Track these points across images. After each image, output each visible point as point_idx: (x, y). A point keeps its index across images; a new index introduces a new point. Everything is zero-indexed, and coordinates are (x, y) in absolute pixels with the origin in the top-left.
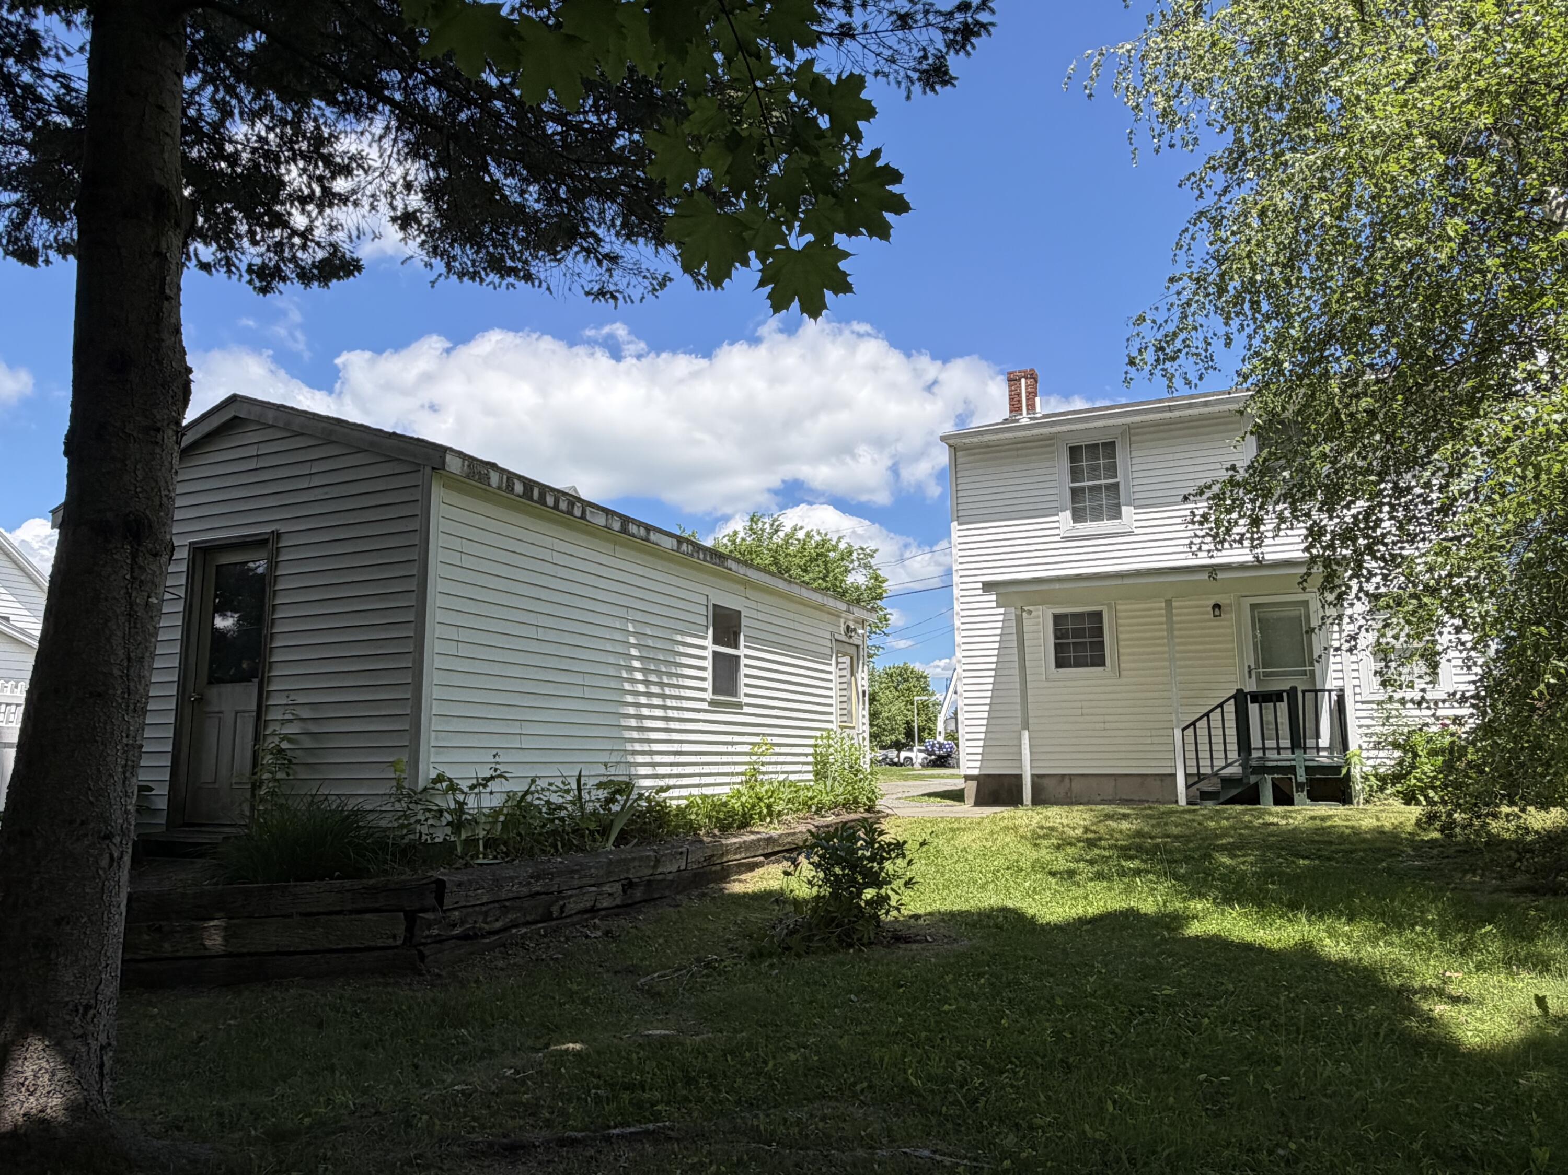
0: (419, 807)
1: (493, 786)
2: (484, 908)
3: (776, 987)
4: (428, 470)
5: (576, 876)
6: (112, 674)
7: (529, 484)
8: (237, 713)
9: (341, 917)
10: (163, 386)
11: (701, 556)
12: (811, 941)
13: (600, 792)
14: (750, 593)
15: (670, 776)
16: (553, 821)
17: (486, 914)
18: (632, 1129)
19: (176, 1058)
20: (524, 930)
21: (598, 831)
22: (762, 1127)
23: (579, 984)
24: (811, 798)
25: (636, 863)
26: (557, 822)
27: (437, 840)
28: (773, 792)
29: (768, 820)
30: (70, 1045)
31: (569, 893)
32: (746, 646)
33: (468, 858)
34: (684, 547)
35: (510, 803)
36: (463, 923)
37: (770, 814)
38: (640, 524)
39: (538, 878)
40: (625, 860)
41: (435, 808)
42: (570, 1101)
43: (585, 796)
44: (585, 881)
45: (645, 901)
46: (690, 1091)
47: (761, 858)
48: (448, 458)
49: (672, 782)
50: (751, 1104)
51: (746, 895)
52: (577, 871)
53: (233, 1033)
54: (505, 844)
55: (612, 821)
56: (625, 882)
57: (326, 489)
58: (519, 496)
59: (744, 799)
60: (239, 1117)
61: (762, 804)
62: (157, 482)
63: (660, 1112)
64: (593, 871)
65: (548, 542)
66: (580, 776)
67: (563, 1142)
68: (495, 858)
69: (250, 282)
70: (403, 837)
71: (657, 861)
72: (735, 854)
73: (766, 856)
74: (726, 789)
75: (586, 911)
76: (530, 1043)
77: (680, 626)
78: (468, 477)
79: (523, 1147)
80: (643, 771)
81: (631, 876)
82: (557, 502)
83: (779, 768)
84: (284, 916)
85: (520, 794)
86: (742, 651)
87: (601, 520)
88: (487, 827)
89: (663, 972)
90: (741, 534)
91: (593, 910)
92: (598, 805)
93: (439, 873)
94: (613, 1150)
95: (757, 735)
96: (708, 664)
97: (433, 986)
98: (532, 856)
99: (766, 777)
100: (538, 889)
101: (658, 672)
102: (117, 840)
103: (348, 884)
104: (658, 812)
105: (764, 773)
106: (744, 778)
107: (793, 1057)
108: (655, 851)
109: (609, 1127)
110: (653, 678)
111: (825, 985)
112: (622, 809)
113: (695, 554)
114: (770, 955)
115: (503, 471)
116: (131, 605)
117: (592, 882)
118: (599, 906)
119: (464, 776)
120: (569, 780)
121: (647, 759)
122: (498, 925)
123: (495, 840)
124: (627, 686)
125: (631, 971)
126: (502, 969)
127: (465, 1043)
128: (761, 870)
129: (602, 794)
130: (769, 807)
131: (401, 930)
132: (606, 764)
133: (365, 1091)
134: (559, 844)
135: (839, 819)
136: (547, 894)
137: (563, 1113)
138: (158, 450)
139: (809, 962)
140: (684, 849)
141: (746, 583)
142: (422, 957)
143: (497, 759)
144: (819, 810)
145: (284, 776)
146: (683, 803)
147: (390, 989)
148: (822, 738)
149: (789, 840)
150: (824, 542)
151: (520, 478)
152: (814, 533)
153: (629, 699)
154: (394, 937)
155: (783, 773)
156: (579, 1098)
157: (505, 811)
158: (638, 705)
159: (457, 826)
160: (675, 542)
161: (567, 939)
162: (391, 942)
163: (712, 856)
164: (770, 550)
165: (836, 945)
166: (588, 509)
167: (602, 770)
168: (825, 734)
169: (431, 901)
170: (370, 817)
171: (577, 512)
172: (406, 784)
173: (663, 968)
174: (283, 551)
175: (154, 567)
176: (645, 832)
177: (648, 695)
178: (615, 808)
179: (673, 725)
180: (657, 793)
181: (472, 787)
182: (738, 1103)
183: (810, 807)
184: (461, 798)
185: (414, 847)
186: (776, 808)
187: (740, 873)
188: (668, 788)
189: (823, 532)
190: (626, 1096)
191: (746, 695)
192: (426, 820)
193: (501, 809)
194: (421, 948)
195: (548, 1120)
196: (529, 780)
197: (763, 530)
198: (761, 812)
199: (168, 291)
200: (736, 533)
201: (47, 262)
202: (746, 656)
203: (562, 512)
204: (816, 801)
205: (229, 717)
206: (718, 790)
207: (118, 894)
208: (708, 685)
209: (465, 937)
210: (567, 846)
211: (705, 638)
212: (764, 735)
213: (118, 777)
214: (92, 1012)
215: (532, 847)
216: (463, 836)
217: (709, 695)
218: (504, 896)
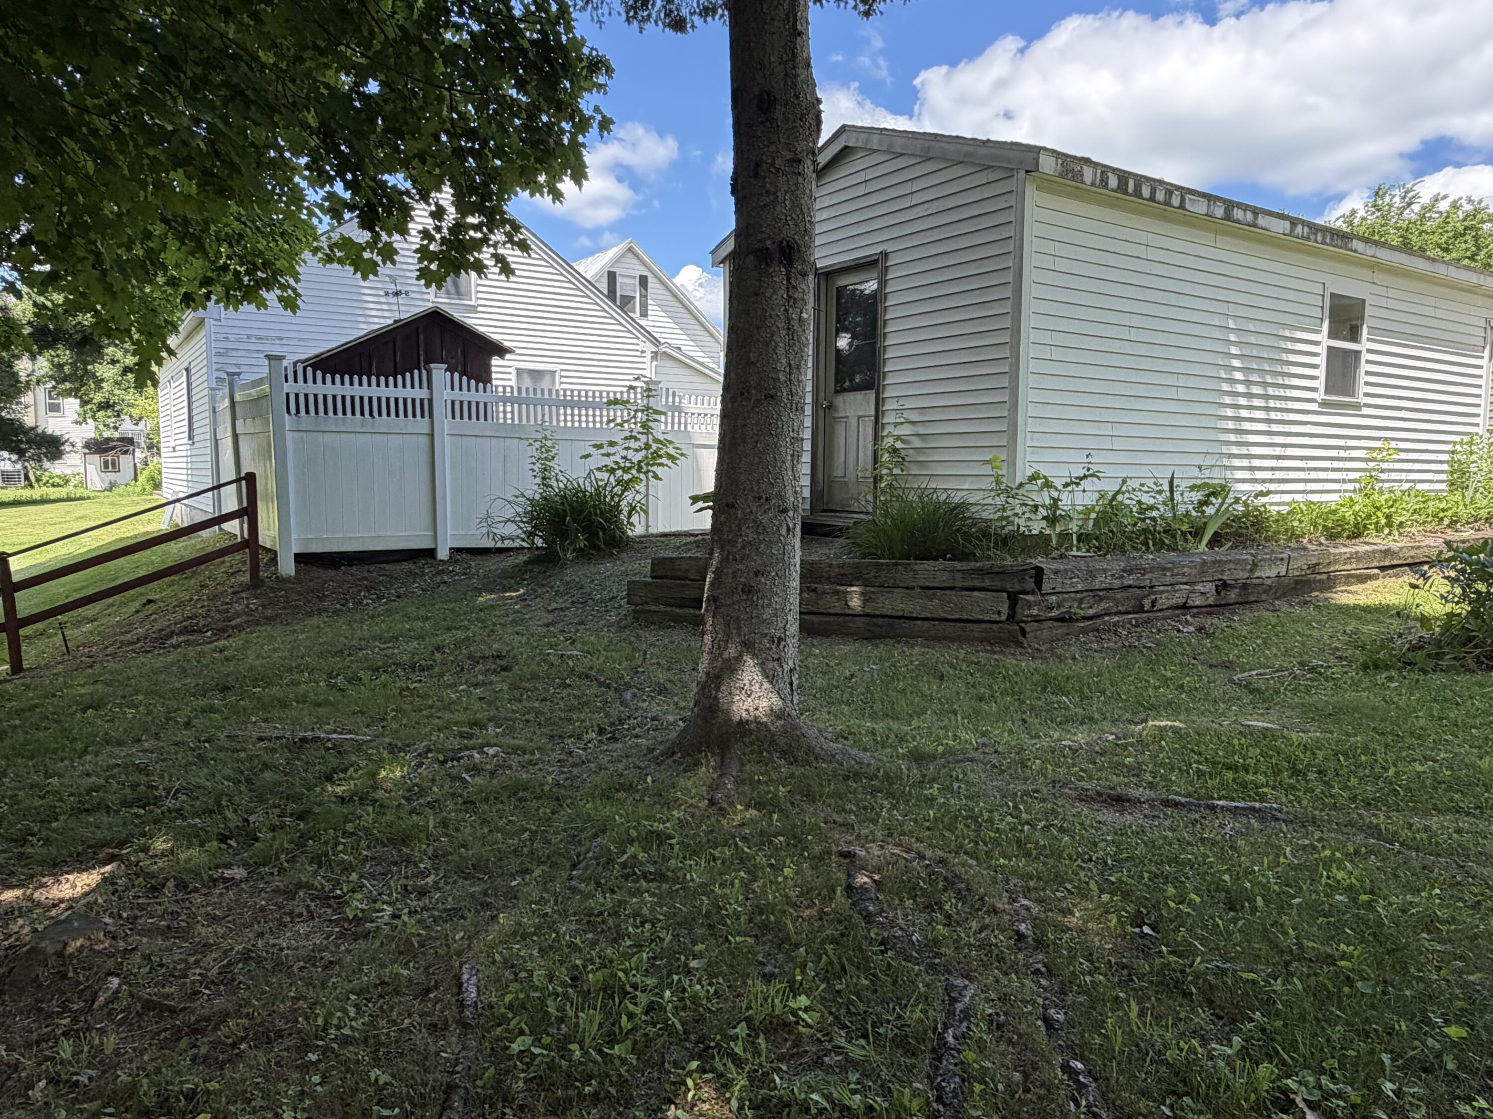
0: (1017, 501)
1: (1086, 484)
2: (1079, 596)
3: (1396, 699)
4: (1022, 173)
5: (1168, 574)
6: (779, 379)
7: (1124, 176)
8: (859, 417)
9: (954, 592)
10: (801, 120)
11: (1319, 238)
12: (1441, 659)
13: (1193, 494)
14: (1378, 277)
15: (1271, 481)
16: (1144, 520)
17: (1081, 601)
18: (1237, 804)
19: (836, 687)
20: (1116, 619)
21: (1190, 533)
22: (1383, 827)
23: (1173, 671)
24: (1443, 510)
25: (1232, 566)
26: (1148, 521)
27: (1034, 532)
28: (1395, 501)
29: (1386, 531)
30: (770, 665)
31: (1161, 588)
32: (1369, 340)
33: (1063, 550)
34: (1299, 229)
35: (1101, 502)
36: (1059, 607)
37: (1389, 524)
38: (1245, 208)
39: (1131, 572)
40: (1219, 561)
41: (1031, 503)
42: (1172, 770)
43: (1177, 496)
44: (1179, 579)
45: (1241, 603)
46: (1298, 781)
47: (1376, 571)
48: (1042, 158)
49: (1272, 487)
50: (1369, 804)
51: (1355, 607)
52: (1170, 569)
53: (876, 676)
54: (1097, 539)
55: (1205, 524)
56: (1219, 583)
57: (926, 206)
58: (1112, 190)
59: (1357, 508)
60: (888, 737)
61: (1379, 514)
62: (801, 209)
63: (1266, 794)
64: (1185, 569)
65: (1142, 237)
66: (1172, 478)
67: (1166, 803)
68: (1088, 551)
69: (855, 7)
70: (1003, 528)
71: (1255, 565)
72: (1345, 564)
73: (1383, 568)
74: (1335, 497)
75: (1177, 607)
76: (1128, 716)
77: (1290, 320)
78: (1061, 176)
79: (1129, 801)
80: (1239, 475)
81: (1225, 578)
82: (1153, 192)
83: (1403, 476)
84: (907, 588)
85: (1111, 494)
86: (1364, 345)
87: (1201, 207)
88: (1080, 523)
89: (1262, 671)
90: (1361, 213)
91: (1184, 607)
92: (1190, 507)
93: (1039, 561)
94: (1217, 818)
95: (1379, 439)
96: (1321, 361)
97: (1033, 658)
98: (1123, 552)
99: (1386, 485)
100: (1131, 582)
101: (1261, 371)
102: (791, 514)
103: (958, 565)
104: (1256, 517)
105: (1383, 481)
106: (1357, 486)
107: (1420, 768)
108: (1252, 555)
109: (1213, 798)
110: (1255, 378)
111: (1458, 704)
112: (1218, 510)
113: (1313, 237)
114: (1387, 667)
115: (1097, 164)
116: (789, 320)
117: (1185, 580)
118: (1190, 603)
119: (1059, 475)
120: (1161, 481)
121: (1245, 463)
122: (1091, 612)
123: (1087, 535)
124: (1225, 387)
125: (1228, 666)
126: (1096, 651)
127: (1067, 708)
128: (1375, 583)
129: (1197, 496)
130: (1388, 517)
131: (1005, 609)
132: (1200, 467)
133: (984, 734)
134: (1151, 542)
135: (1480, 535)
136: (1139, 587)
137: (1164, 778)
138: (800, 180)
139: (1439, 680)
140: (1285, 556)
141: (1375, 266)
142: (1024, 633)
143: (1090, 459)
144: (1453, 524)
145: (899, 472)
146: (1285, 509)
147: (996, 656)
148: (1461, 443)
149: (1412, 553)
150: (1477, 211)
151: (1114, 170)
152: (1463, 202)
153: (1228, 400)
154: (999, 613)
155: (1408, 481)
156: (1180, 770)
157: (1097, 509)
158: (1237, 407)
159: (1052, 520)
160: (1287, 224)
161: (1159, 631)
162: (996, 617)
163: (1318, 564)
164: (1397, 228)
165: (1473, 666)
166: (1188, 196)
167: (1195, 472)
168: (1466, 439)
169: (1031, 584)
170: (973, 509)
171: (1176, 201)
172: (1004, 480)
173: (1261, 667)
174: (891, 269)
175: (803, 286)
176: (1240, 535)
177: (1249, 395)
178: (1210, 510)
179: (1275, 428)
180: (1256, 496)
181: (1066, 485)
182: (1354, 799)
183: (1442, 519)
184: (1055, 494)
185: (1013, 537)
186: (1397, 520)
187: (1347, 583)
188: (1269, 493)
189: (1477, 200)
190: (1229, 775)
191: (1366, 395)
192: (1024, 514)
193: (1093, 507)
194: (1023, 625)
195: (1152, 783)
196: (1120, 480)
197: (1390, 206)
198: (1377, 523)
199: (799, 27)
200: (1353, 212)
201: (693, 27)
202: (1369, 351)
203: (1159, 203)
204: (1450, 513)
205: (853, 421)
206: (1325, 497)
207: (794, 557)
208: (1320, 384)
209: (1061, 619)
210: (1160, 545)
211: (1318, 332)
212: (1386, 439)
213: (788, 464)
214: (783, 643)
215: (1124, 544)
216: (1058, 529)
217: (1320, 396)
218: (1097, 587)
